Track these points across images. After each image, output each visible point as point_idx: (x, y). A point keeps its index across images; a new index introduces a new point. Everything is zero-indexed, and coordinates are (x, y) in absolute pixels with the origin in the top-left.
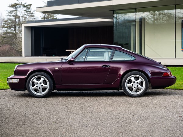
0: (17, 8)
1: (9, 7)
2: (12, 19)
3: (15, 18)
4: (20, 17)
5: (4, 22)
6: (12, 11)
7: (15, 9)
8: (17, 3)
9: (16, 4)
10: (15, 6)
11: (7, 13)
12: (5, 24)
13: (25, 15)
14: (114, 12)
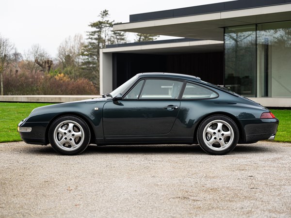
0: (101, 28)
1: (90, 27)
2: (94, 43)
3: (99, 43)
4: (105, 40)
5: (82, 48)
6: (95, 32)
7: (98, 30)
8: (101, 21)
9: (99, 22)
10: (98, 25)
11: (87, 35)
12: (84, 50)
13: (112, 38)
14: (226, 29)
